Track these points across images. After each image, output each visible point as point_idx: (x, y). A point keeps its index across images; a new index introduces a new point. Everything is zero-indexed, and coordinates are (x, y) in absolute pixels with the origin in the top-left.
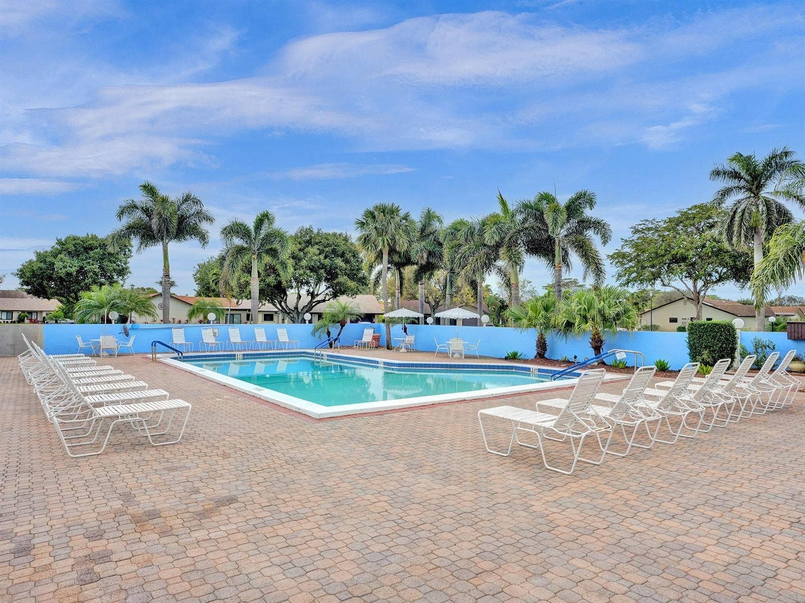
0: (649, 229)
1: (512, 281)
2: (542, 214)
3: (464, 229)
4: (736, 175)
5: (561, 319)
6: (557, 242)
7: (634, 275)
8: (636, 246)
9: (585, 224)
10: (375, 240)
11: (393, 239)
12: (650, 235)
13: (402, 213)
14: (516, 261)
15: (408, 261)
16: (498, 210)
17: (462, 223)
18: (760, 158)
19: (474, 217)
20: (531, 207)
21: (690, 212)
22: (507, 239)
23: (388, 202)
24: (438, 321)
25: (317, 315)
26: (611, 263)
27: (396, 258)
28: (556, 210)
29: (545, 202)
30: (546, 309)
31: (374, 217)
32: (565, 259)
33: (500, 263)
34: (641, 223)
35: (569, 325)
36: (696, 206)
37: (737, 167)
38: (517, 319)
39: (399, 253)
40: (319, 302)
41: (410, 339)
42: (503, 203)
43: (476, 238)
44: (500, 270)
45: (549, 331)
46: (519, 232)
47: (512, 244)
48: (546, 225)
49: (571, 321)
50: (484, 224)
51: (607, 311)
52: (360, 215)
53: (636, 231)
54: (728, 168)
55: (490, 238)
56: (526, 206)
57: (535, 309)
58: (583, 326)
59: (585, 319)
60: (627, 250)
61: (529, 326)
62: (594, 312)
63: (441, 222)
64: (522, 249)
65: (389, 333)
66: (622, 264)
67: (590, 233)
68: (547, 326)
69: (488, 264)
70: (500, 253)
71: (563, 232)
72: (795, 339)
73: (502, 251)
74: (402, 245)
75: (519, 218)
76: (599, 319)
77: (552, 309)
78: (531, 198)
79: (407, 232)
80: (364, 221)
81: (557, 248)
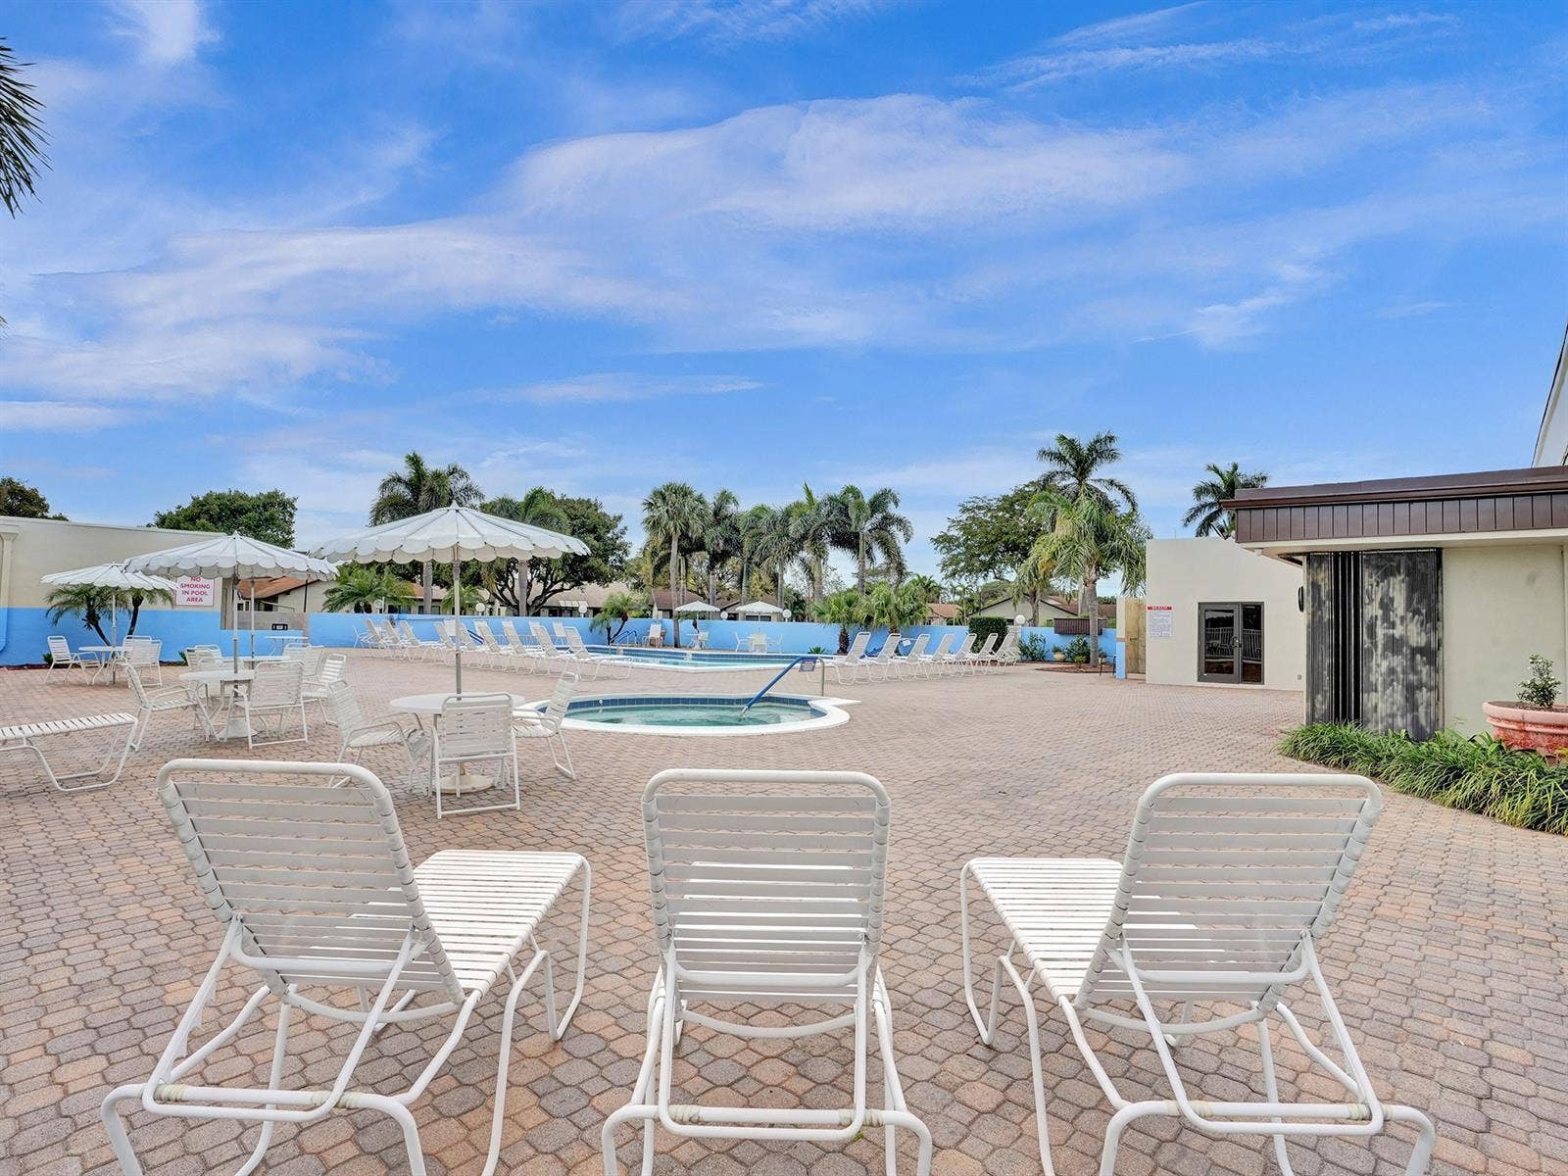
0: (979, 508)
1: (816, 575)
2: (847, 507)
3: (766, 517)
4: (1060, 458)
5: (860, 613)
6: (861, 536)
7: (962, 564)
8: (966, 529)
9: (888, 520)
10: (667, 524)
11: (687, 525)
12: (980, 514)
13: (696, 494)
14: (820, 554)
15: (700, 546)
16: (803, 499)
17: (763, 509)
18: (1084, 442)
19: (778, 503)
20: (836, 500)
21: (1027, 489)
22: (811, 532)
23: (679, 481)
24: (733, 617)
25: (547, 610)
26: (936, 549)
27: (685, 543)
28: (860, 507)
29: (851, 495)
30: (849, 604)
31: (664, 499)
32: (869, 552)
33: (803, 554)
34: (970, 500)
35: (869, 619)
36: (1032, 483)
37: (1063, 449)
38: (821, 613)
39: (690, 539)
40: (555, 592)
41: (703, 635)
42: (809, 493)
43: (779, 528)
44: (803, 560)
45: (852, 626)
46: (824, 524)
47: (816, 538)
48: (850, 520)
49: (871, 615)
50: (788, 513)
51: (901, 607)
52: (647, 494)
53: (965, 510)
54: (1054, 449)
55: (795, 528)
56: (831, 499)
57: (838, 604)
58: (881, 620)
59: (882, 614)
60: (954, 533)
61: (833, 621)
62: (891, 607)
63: (737, 504)
64: (827, 540)
65: (677, 629)
66: (949, 550)
67: (894, 528)
68: (850, 619)
69: (791, 554)
70: (805, 546)
71: (868, 526)
72: (1060, 633)
73: (807, 544)
74: (696, 530)
75: (824, 511)
76: (894, 614)
77: (855, 604)
78: (837, 492)
79: (701, 516)
80: (651, 501)
81: (861, 543)
